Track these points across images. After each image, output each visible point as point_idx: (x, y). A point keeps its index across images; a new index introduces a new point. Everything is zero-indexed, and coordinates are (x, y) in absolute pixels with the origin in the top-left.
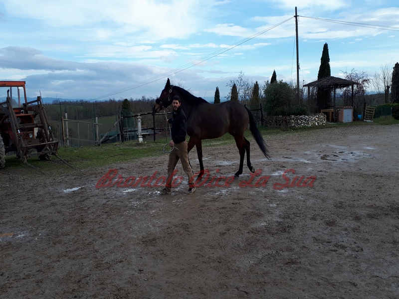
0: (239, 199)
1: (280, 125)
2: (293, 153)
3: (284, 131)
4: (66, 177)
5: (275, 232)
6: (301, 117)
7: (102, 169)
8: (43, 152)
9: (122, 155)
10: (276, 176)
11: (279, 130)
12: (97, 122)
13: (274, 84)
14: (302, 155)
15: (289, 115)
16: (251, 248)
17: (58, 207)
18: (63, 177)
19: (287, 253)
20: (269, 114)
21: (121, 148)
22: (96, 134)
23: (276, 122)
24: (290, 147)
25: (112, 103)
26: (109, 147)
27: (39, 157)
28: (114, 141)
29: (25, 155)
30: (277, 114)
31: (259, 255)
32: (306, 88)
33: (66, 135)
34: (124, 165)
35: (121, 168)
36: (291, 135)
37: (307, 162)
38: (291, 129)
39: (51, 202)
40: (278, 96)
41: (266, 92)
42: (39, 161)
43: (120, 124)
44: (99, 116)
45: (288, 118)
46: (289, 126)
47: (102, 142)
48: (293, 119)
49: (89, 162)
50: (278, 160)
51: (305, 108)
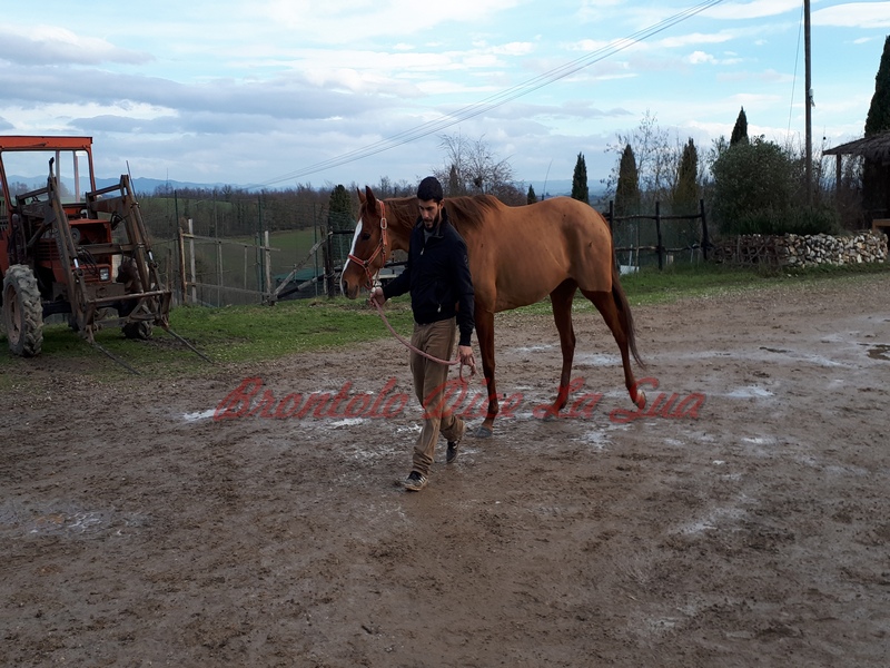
0: (636, 457)
1: (755, 260)
2: (792, 337)
3: (767, 276)
4: (189, 382)
5: (736, 549)
6: (814, 238)
7: (281, 366)
8: (134, 316)
9: (330, 330)
10: (742, 400)
11: (752, 275)
12: (267, 245)
13: (740, 145)
14: (815, 344)
15: (782, 232)
16: (668, 589)
17: (171, 457)
18: (183, 382)
19: (766, 606)
20: (725, 229)
21: (328, 311)
22: (263, 274)
23: (745, 251)
24: (782, 321)
25: (305, 194)
26: (298, 308)
27: (124, 330)
28: (308, 293)
29: (91, 322)
30: (748, 230)
31: (690, 607)
32: (832, 159)
33: (189, 276)
34: (333, 357)
35: (328, 364)
36: (786, 288)
37: (828, 363)
38: (786, 272)
39: (153, 443)
40: (749, 180)
41: (719, 168)
42: (123, 338)
43: (324, 249)
44: (272, 230)
45: (778, 241)
46: (781, 262)
47: (279, 297)
48: (794, 244)
49: (247, 347)
50: (749, 356)
51: (827, 213)
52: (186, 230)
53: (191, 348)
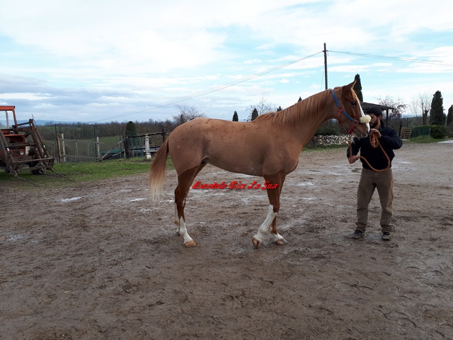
2: (321, 167)
3: (311, 149)
6: (330, 136)
8: (37, 167)
9: (128, 169)
12: (98, 142)
14: (331, 169)
15: (317, 135)
21: (127, 163)
22: (96, 152)
24: (317, 162)
25: (114, 125)
26: (112, 163)
27: (32, 172)
28: (117, 157)
29: (16, 170)
33: (62, 153)
35: (127, 181)
36: (319, 152)
38: (319, 147)
42: (31, 175)
43: (124, 143)
45: (315, 138)
46: (317, 144)
47: (104, 159)
48: (322, 138)
49: (90, 176)
50: (305, 173)
52: (61, 137)
53: (64, 177)
